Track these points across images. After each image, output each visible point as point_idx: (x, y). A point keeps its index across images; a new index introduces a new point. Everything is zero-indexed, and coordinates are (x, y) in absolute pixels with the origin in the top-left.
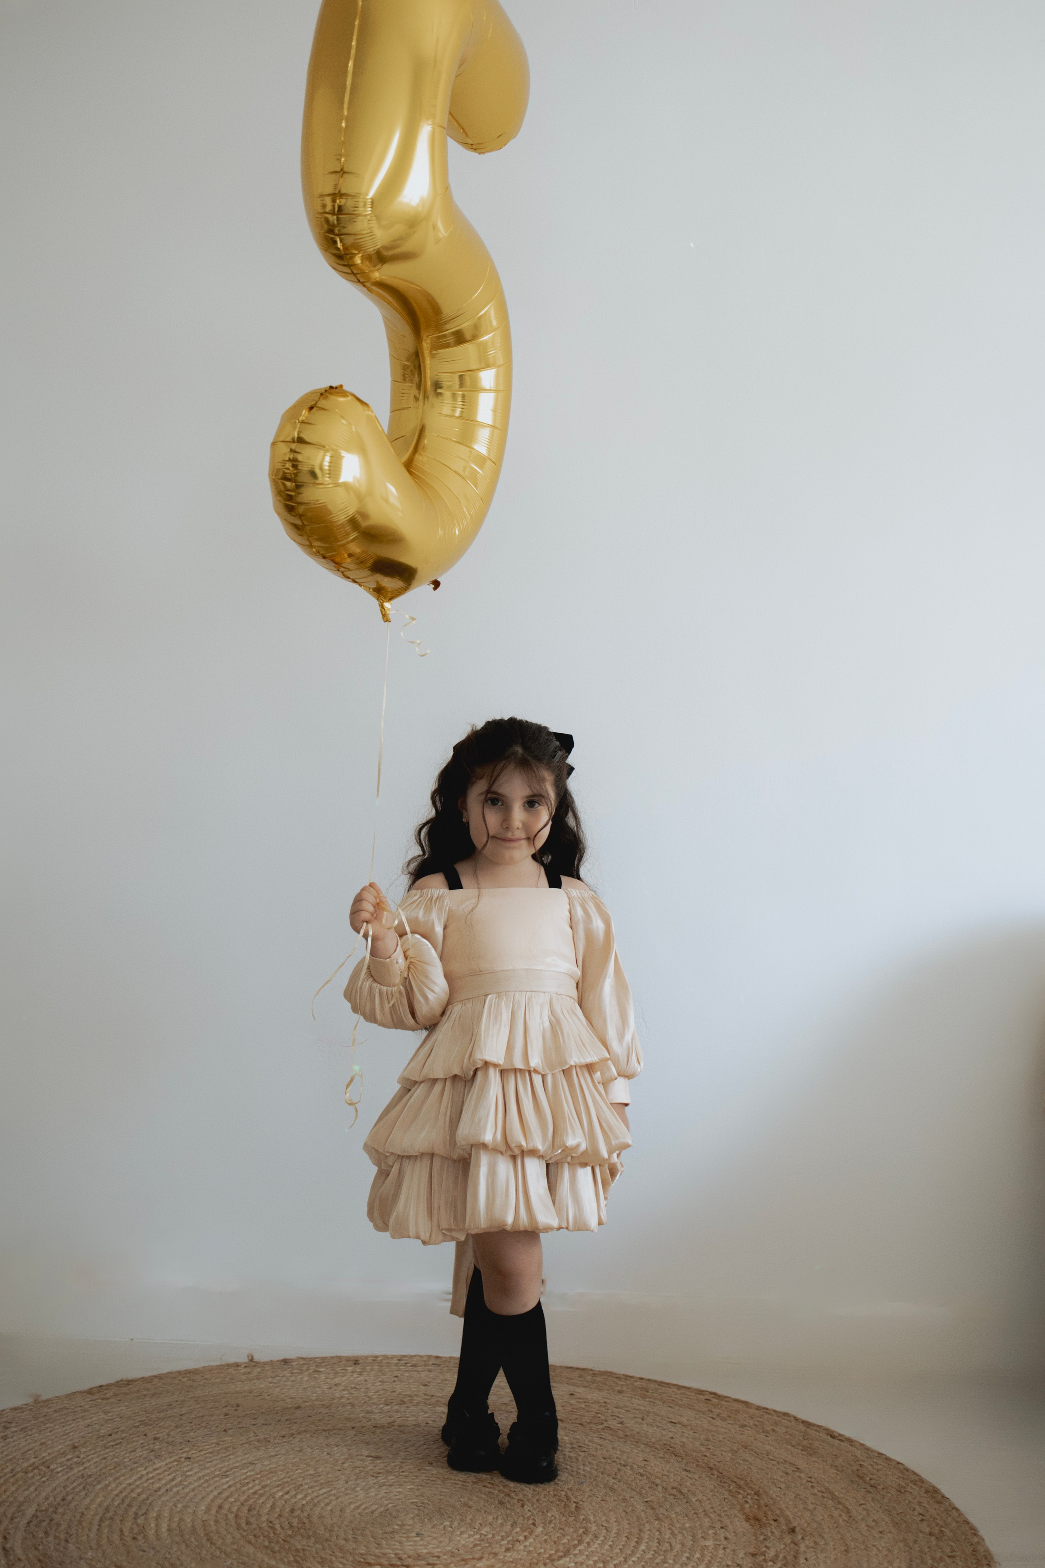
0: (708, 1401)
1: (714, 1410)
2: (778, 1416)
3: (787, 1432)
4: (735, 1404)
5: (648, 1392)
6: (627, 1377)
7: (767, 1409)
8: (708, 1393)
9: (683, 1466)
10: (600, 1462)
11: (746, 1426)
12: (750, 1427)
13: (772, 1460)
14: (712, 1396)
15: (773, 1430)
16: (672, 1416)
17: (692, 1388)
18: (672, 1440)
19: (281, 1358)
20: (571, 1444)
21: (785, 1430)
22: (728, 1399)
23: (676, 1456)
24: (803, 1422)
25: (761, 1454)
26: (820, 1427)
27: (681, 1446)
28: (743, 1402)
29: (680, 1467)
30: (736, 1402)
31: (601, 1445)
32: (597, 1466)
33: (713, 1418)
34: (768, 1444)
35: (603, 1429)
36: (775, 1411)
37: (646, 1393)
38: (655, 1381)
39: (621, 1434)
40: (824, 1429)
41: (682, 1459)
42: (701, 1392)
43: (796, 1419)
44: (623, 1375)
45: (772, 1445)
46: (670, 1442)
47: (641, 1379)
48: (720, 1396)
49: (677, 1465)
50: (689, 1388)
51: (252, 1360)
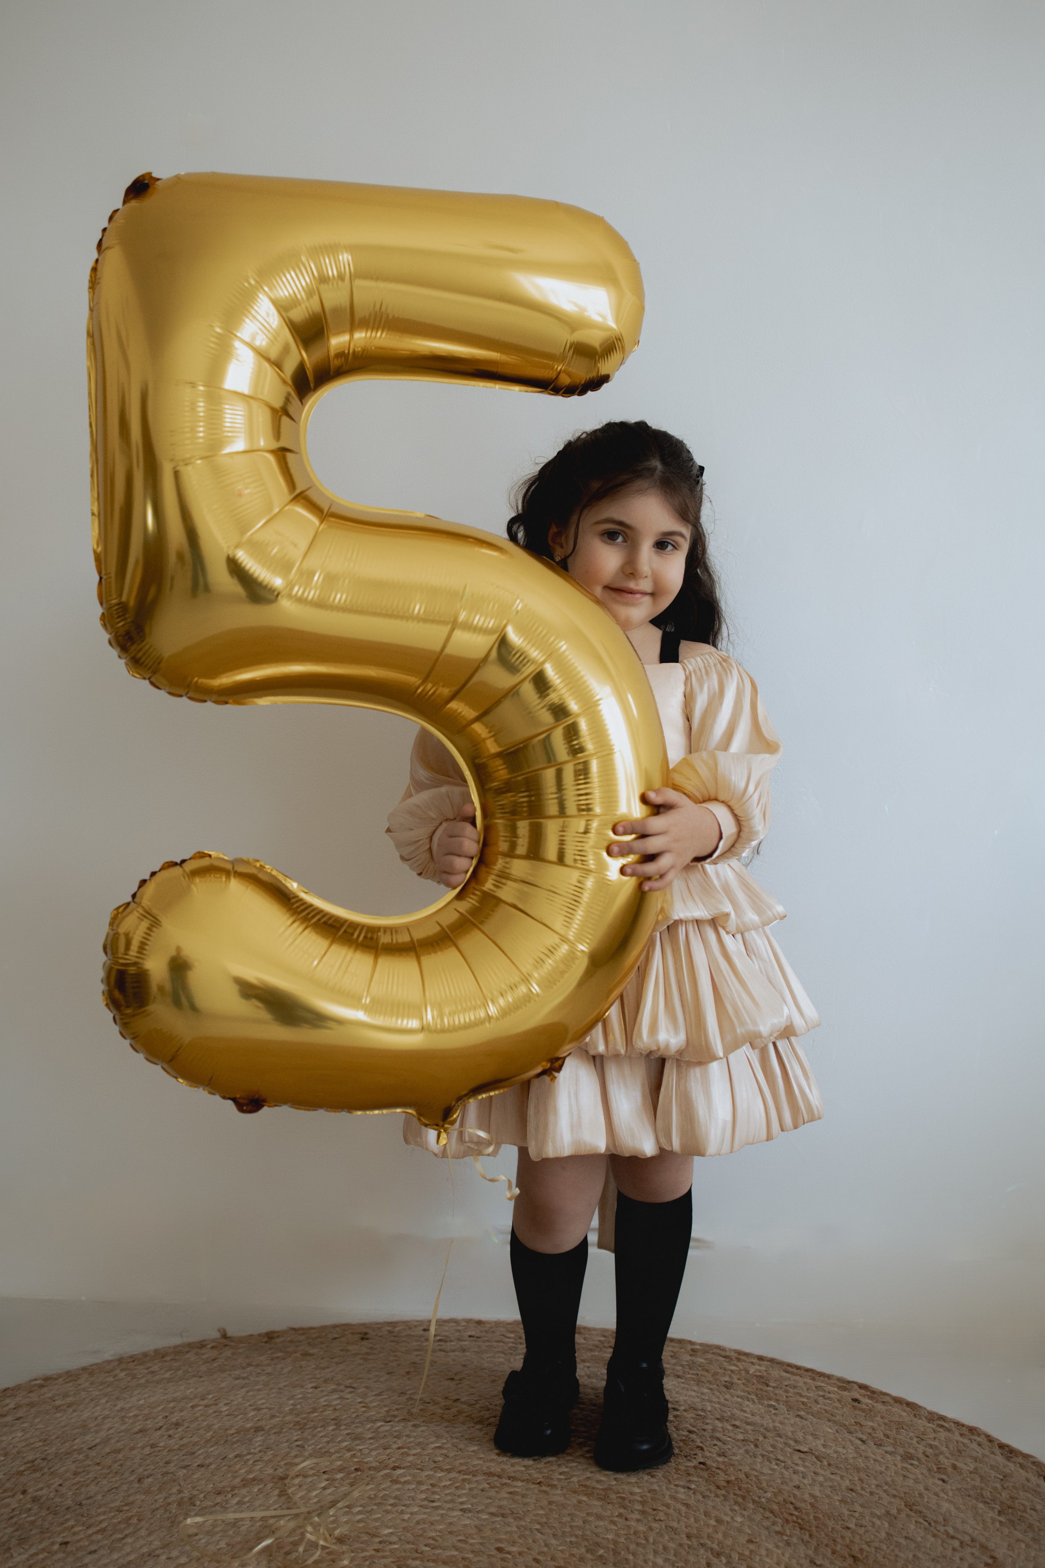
0: (856, 1404)
1: (863, 1423)
2: (961, 1435)
3: (975, 1471)
4: (896, 1409)
5: (768, 1386)
6: (741, 1355)
7: (942, 1418)
8: (856, 1387)
9: (810, 1552)
10: (681, 1545)
11: (912, 1457)
12: (918, 1459)
13: (953, 1537)
14: (863, 1391)
15: (955, 1467)
16: (800, 1435)
17: (833, 1376)
18: (796, 1492)
19: (264, 1330)
20: (643, 1503)
21: (972, 1467)
22: (887, 1399)
23: (801, 1529)
24: (1002, 1446)
25: (936, 1522)
26: (1026, 1456)
27: (811, 1504)
28: (909, 1404)
29: (807, 1556)
30: (897, 1405)
31: (687, 1505)
32: (675, 1555)
33: (863, 1441)
34: (947, 1500)
35: (695, 1467)
36: (958, 1424)
37: (765, 1388)
38: (780, 1363)
39: (721, 1478)
40: (1034, 1463)
41: (810, 1536)
42: (845, 1384)
43: (990, 1439)
44: (736, 1351)
45: (951, 1502)
46: (795, 1496)
47: (761, 1358)
48: (873, 1392)
49: (802, 1548)
50: (829, 1377)
51: (225, 1336)
